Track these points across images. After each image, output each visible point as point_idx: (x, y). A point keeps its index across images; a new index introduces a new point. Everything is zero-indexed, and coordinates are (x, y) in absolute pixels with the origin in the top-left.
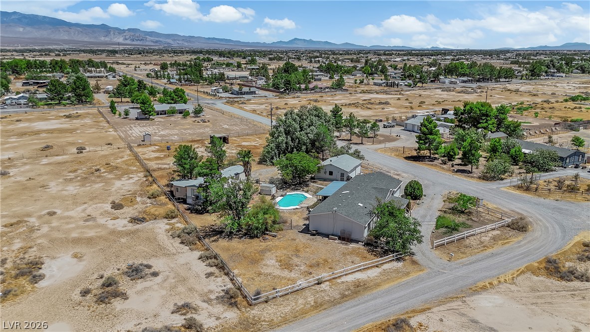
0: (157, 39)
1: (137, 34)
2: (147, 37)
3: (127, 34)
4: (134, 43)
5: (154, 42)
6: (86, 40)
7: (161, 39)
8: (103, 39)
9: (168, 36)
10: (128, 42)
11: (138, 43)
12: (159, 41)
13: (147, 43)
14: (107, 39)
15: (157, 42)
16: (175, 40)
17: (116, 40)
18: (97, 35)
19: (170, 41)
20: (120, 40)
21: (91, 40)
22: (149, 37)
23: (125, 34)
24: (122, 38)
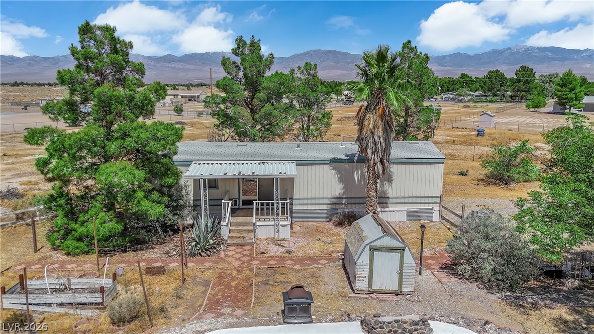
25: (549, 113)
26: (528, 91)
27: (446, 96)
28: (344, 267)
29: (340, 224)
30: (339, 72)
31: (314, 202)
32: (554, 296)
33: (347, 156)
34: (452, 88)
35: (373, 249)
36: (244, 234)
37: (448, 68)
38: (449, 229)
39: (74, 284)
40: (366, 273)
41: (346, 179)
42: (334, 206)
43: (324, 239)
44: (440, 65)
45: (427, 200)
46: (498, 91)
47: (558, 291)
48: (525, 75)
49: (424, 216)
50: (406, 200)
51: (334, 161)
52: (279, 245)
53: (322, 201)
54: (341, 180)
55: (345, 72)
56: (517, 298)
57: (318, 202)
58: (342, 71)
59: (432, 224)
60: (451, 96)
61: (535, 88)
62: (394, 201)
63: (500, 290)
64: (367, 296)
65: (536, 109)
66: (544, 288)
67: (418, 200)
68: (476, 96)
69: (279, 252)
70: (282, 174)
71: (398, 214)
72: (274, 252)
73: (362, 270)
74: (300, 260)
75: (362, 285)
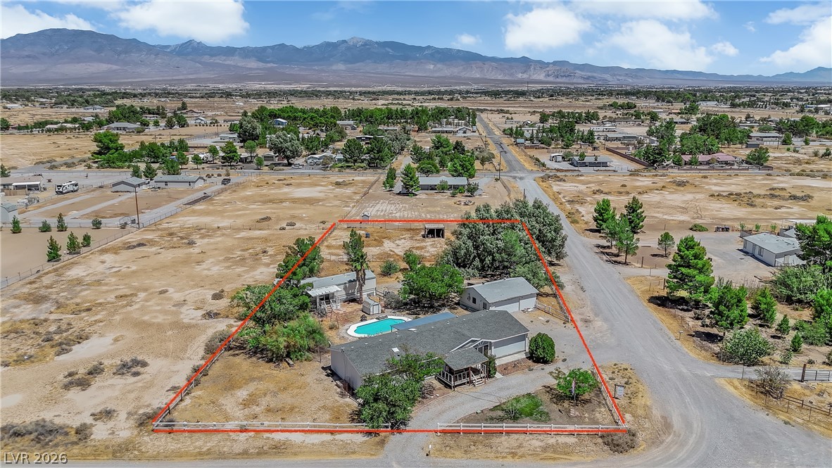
0: (589, 74)
1: (564, 69)
2: (577, 71)
3: (551, 69)
4: (558, 80)
5: (584, 78)
7: (595, 75)
8: (520, 76)
9: (606, 70)
10: (551, 79)
11: (564, 80)
12: (592, 77)
13: (575, 81)
14: (525, 76)
15: (588, 78)
16: (615, 75)
17: (536, 77)
18: (514, 70)
19: (607, 77)
20: (541, 76)
21: (506, 78)
22: (580, 72)
23: (548, 69)
24: (544, 75)
25: (399, 194)
26: (381, 158)
27: (311, 160)
28: (363, 311)
29: (349, 302)
30: (104, 67)
31: (340, 297)
32: (406, 309)
35: (374, 305)
36: (330, 309)
37: (272, 65)
38: (379, 297)
42: (347, 296)
43: (349, 307)
44: (260, 60)
45: (372, 290)
46: (357, 157)
49: (371, 295)
52: (340, 310)
53: (342, 296)
55: (115, 67)
56: (399, 310)
58: (110, 66)
59: (373, 296)
60: (315, 161)
62: (364, 292)
64: (373, 314)
65: (390, 188)
67: (370, 290)
68: (338, 159)
69: (342, 312)
70: (338, 291)
71: (365, 296)
72: (341, 312)
73: (371, 310)
74: (349, 313)
75: (371, 313)
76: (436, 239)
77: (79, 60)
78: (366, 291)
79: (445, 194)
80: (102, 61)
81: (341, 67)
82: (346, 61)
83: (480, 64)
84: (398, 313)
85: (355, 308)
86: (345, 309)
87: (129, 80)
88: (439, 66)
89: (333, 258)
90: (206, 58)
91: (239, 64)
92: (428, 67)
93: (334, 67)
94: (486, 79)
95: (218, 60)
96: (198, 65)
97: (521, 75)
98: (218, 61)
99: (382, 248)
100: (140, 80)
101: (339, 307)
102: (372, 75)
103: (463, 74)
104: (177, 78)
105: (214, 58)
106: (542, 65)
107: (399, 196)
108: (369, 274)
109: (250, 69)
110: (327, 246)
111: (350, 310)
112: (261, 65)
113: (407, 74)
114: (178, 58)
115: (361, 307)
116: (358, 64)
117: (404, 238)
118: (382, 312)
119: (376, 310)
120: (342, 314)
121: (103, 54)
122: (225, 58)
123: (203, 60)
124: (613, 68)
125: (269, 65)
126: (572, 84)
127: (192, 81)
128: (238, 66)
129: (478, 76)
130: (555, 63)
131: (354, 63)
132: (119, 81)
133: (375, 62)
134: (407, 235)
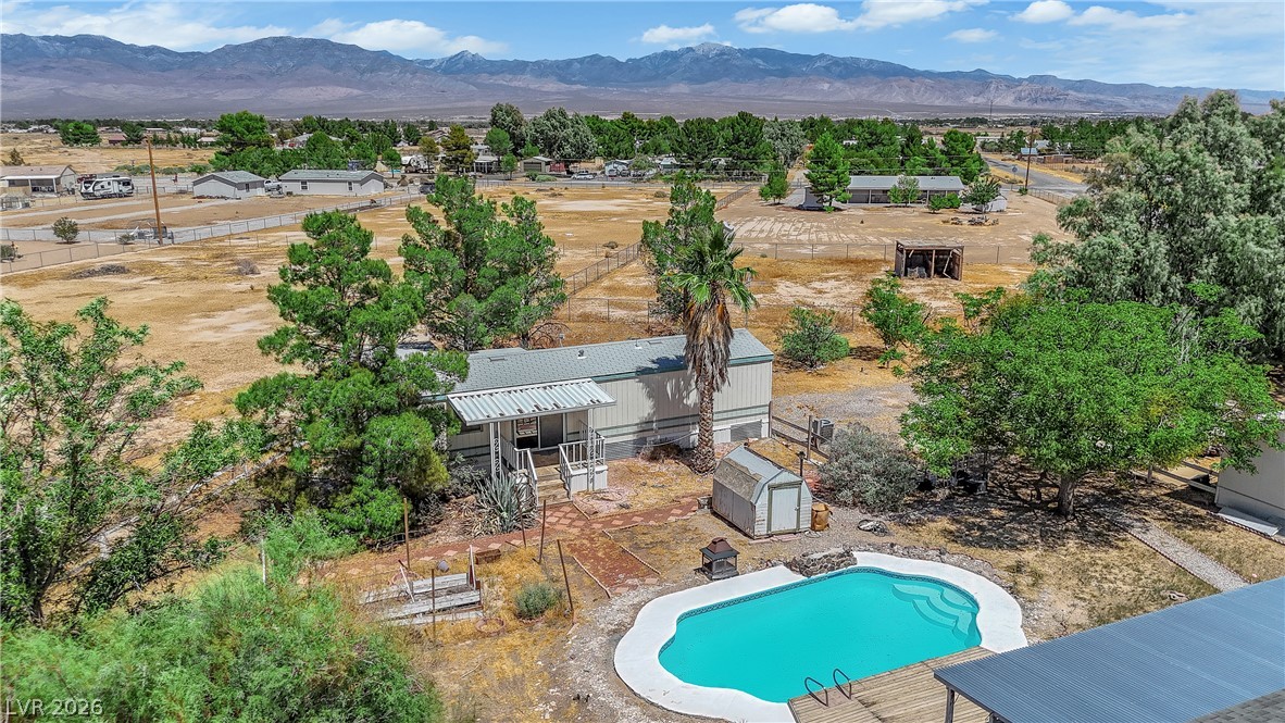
0: (1092, 96)
1: (1048, 88)
2: (1070, 92)
3: (1025, 89)
4: (1036, 106)
5: (1082, 103)
6: (937, 103)
7: (1102, 97)
8: (971, 100)
9: (1120, 89)
10: (1024, 104)
11: (1047, 106)
12: (1098, 101)
13: (1066, 107)
14: (980, 100)
15: (1090, 102)
16: (1136, 98)
17: (998, 102)
18: (962, 91)
19: (1123, 100)
20: (1007, 100)
21: (947, 104)
22: (1074, 93)
23: (1020, 88)
24: (1013, 98)
25: (800, 208)
26: (754, 159)
27: (611, 167)
28: (715, 514)
29: (653, 458)
30: (342, 91)
31: (614, 432)
32: (932, 509)
33: (653, 362)
34: (616, 149)
35: (772, 488)
36: (554, 492)
37: (579, 87)
38: (787, 446)
39: (419, 588)
40: (766, 517)
41: (656, 394)
42: (641, 435)
43: (650, 482)
44: (562, 79)
45: (754, 411)
46: (704, 158)
47: (933, 503)
48: (747, 129)
49: (751, 433)
50: (730, 415)
51: (642, 372)
52: (602, 499)
53: (625, 430)
54: (650, 396)
55: (356, 92)
56: (901, 517)
57: (621, 431)
58: (349, 90)
59: (763, 442)
60: (620, 168)
61: (765, 153)
62: (720, 416)
63: (882, 512)
64: (768, 540)
65: (777, 201)
66: (920, 502)
67: (744, 413)
68: (665, 166)
69: (612, 508)
70: (596, 404)
71: (721, 434)
72: (605, 509)
73: (761, 512)
74: (648, 514)
75: (761, 529)
76: (936, 280)
77: (308, 81)
78: (730, 414)
79: (909, 209)
80: (339, 84)
81: (683, 88)
82: (691, 80)
83: (906, 81)
84: (900, 535)
85: (677, 490)
86: (627, 494)
87: (375, 110)
88: (838, 84)
89: (618, 313)
90: (484, 78)
91: (532, 87)
92: (820, 87)
93: (673, 90)
94: (915, 105)
95: (500, 80)
96: (472, 87)
97: (972, 98)
98: (501, 82)
99: (772, 297)
100: (390, 109)
101: (601, 482)
102: (731, 100)
103: (876, 98)
104: (441, 106)
105: (495, 78)
106: (1010, 83)
107: (799, 212)
108: (746, 343)
109: (547, 93)
110: (609, 289)
111: (650, 497)
112: (563, 87)
113: (785, 98)
114: (444, 78)
115: (703, 485)
116: (709, 84)
117: (836, 278)
118: (817, 523)
119: (784, 509)
120: (608, 522)
121: (340, 74)
122: (511, 76)
123: (479, 81)
124: (1132, 87)
125: (575, 87)
126: (1063, 112)
127: (462, 111)
128: (529, 89)
129: (902, 100)
130: (1032, 80)
131: (704, 83)
132: (361, 111)
133: (736, 81)
134: (843, 272)
